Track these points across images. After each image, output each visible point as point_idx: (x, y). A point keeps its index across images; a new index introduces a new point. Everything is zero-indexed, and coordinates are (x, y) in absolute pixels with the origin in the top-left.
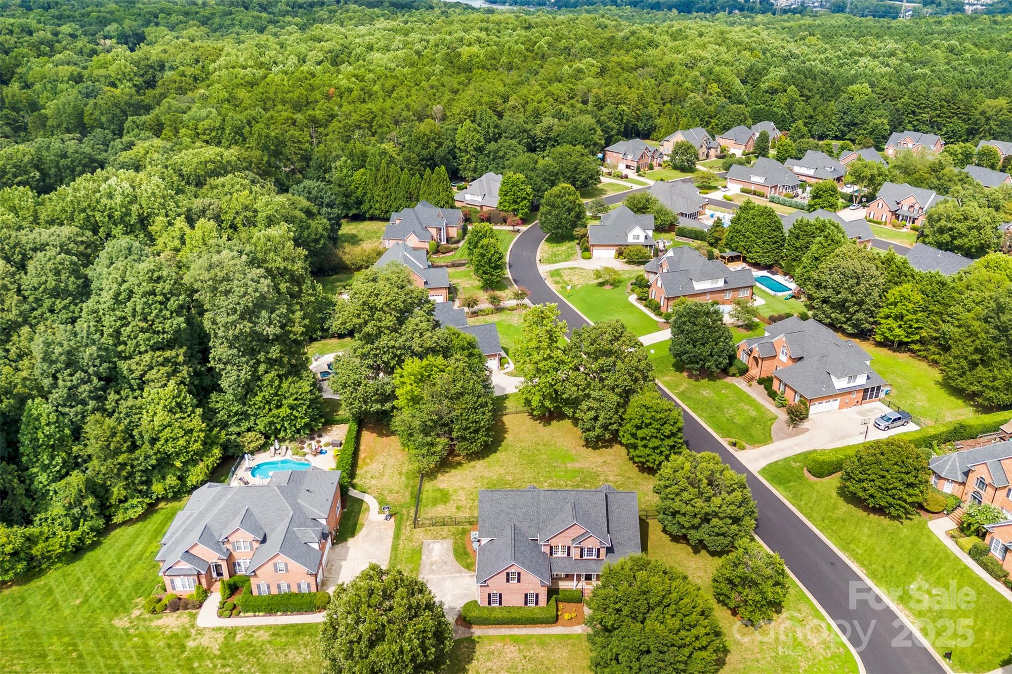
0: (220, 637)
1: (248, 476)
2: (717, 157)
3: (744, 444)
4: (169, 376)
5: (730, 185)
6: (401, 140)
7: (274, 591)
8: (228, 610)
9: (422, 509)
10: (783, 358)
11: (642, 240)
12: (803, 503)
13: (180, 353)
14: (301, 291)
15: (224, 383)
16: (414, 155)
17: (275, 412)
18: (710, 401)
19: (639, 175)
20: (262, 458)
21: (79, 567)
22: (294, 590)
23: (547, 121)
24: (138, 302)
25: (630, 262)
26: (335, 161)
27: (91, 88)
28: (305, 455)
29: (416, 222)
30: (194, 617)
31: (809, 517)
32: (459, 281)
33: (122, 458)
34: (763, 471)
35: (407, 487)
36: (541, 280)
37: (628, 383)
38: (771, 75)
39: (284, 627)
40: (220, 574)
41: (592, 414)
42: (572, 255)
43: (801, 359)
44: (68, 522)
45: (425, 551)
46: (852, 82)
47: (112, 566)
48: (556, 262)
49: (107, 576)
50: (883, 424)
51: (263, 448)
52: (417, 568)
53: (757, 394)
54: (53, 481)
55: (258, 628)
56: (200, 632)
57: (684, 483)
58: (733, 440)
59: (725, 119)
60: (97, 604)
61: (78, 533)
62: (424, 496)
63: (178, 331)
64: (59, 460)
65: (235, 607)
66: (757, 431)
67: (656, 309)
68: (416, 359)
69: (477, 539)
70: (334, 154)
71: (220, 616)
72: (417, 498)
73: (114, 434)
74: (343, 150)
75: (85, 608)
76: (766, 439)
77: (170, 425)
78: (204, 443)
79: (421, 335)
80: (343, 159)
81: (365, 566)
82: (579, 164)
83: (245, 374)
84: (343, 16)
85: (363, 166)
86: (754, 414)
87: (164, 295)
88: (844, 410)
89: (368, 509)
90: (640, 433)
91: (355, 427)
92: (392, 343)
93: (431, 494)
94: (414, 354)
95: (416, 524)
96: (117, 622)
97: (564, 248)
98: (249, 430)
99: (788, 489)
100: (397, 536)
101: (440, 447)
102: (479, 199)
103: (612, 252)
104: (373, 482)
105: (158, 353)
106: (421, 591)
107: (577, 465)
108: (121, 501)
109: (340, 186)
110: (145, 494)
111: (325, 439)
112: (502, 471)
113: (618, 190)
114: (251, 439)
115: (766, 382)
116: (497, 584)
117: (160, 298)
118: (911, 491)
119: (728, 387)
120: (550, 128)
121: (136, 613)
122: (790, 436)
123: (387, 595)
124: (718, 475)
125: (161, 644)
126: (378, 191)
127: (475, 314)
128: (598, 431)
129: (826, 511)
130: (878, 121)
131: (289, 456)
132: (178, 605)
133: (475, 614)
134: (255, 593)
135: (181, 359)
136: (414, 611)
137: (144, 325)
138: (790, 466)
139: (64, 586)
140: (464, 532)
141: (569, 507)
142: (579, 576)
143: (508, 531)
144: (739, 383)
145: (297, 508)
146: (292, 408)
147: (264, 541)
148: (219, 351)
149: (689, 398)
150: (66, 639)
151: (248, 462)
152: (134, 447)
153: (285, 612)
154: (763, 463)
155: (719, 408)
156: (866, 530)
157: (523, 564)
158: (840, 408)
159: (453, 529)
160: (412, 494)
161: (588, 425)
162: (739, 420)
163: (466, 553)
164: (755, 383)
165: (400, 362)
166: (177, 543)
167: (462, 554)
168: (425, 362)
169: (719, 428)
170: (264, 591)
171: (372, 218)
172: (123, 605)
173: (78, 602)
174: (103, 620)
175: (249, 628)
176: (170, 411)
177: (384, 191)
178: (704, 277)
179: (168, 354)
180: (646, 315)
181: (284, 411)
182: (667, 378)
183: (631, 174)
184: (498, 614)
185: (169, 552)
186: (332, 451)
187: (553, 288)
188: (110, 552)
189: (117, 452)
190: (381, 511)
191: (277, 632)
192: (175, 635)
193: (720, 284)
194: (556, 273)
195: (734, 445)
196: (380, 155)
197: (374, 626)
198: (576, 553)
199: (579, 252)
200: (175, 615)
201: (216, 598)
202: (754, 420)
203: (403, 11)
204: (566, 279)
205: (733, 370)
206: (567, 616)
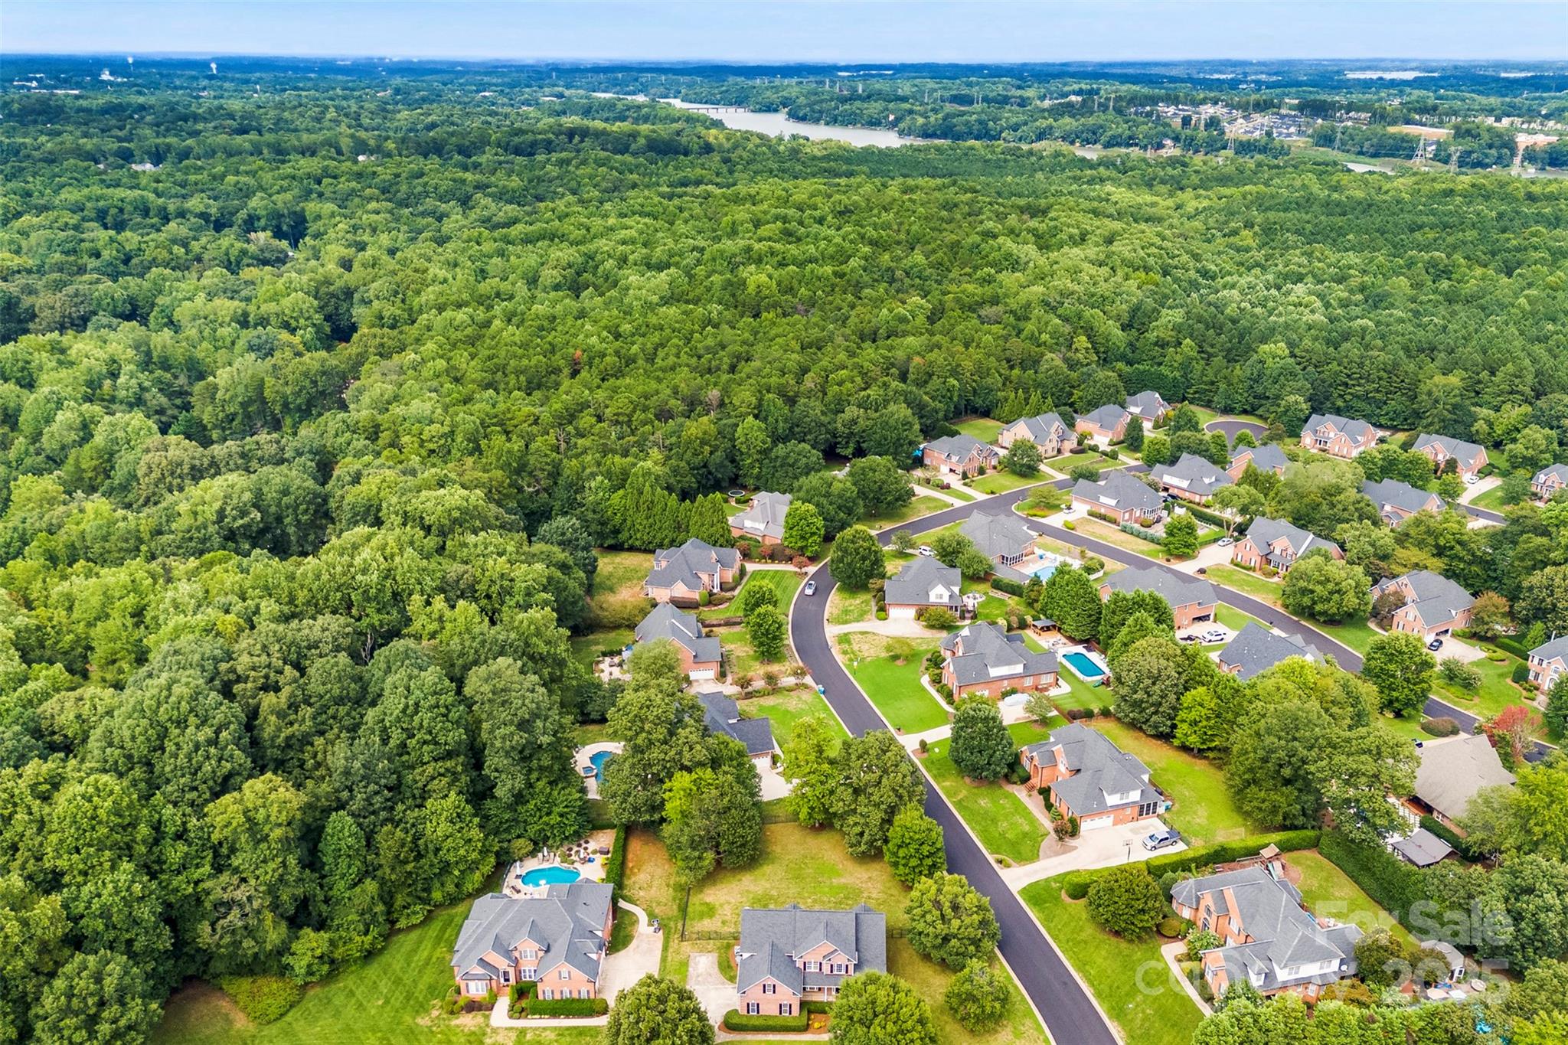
0: (513, 1035)
1: (519, 884)
2: (1072, 451)
3: (1010, 861)
4: (451, 785)
5: (1075, 505)
6: (668, 442)
7: (557, 997)
8: (518, 1011)
9: (688, 922)
10: (1062, 768)
11: (946, 600)
12: (1052, 925)
13: (456, 764)
14: (562, 676)
15: (499, 792)
16: (683, 464)
17: (546, 819)
18: (986, 813)
19: (965, 484)
20: (532, 864)
21: (372, 971)
22: (575, 995)
23: (851, 412)
24: (425, 717)
25: (932, 627)
26: (588, 479)
27: (264, 338)
28: (573, 862)
29: (685, 567)
30: (487, 1017)
31: (1055, 939)
32: (732, 647)
33: (409, 867)
34: (1024, 891)
35: (674, 899)
36: (826, 647)
37: (893, 799)
38: (1163, 321)
39: (568, 1028)
40: (507, 980)
41: (858, 829)
42: (866, 612)
43: (1079, 771)
44: (361, 927)
45: (691, 963)
46: (1264, 340)
47: (404, 970)
48: (846, 622)
49: (400, 979)
50: (1151, 844)
51: (533, 854)
52: (685, 979)
53: (1033, 804)
54: (349, 889)
55: (545, 1029)
56: (495, 1031)
57: (928, 905)
58: (1000, 857)
59: (1091, 392)
60: (398, 1005)
61: (370, 937)
62: (690, 909)
63: (459, 743)
64: (354, 869)
65: (523, 1010)
66: (1026, 848)
67: (949, 697)
68: (685, 773)
69: (741, 955)
70: (588, 471)
71: (511, 1017)
72: (684, 910)
73: (403, 845)
74: (599, 464)
75: (388, 1008)
76: (1034, 857)
77: (451, 835)
78: (481, 852)
79: (691, 749)
80: (599, 478)
81: (643, 976)
82: (884, 483)
83: (519, 783)
84: (580, 172)
85: (623, 487)
86: (1027, 828)
87: (446, 707)
88: (1119, 827)
89: (637, 921)
90: (902, 853)
91: (622, 835)
92: (662, 756)
93: (698, 908)
94: (683, 768)
95: (682, 937)
96: (419, 1021)
97: (858, 601)
98: (519, 837)
99: (1042, 910)
100: (665, 949)
101: (707, 862)
102: (762, 527)
103: (911, 612)
104: (642, 893)
105: (440, 764)
106: (690, 998)
107: (843, 880)
108: (405, 907)
109: (594, 512)
110: (425, 901)
111: (592, 846)
112: (768, 886)
113: (936, 508)
114: (522, 845)
115: (1045, 792)
116: (755, 994)
117: (443, 710)
118: (1141, 917)
119: (1008, 796)
120: (854, 422)
121: (435, 1013)
122: (1057, 854)
123: (662, 1000)
124: (960, 899)
125: (462, 1040)
126: (640, 520)
127: (749, 696)
128: (863, 848)
129: (1073, 932)
130: (1292, 398)
131: (557, 862)
132: (472, 1007)
133: (735, 1020)
134: (541, 997)
135: (459, 768)
136: (685, 1014)
137: (429, 737)
138: (1049, 886)
139: (362, 988)
140: (729, 947)
141: (822, 927)
142: (829, 990)
143: (767, 948)
144: (1020, 792)
145: (577, 921)
146: (561, 816)
147: (548, 951)
148: (493, 761)
149: (966, 808)
150: (379, 1035)
151: (518, 869)
152: (419, 856)
153: (567, 1016)
154: (1025, 882)
155: (994, 821)
156: (1103, 953)
157: (778, 978)
158: (1115, 824)
159: (718, 943)
160: (679, 906)
161: (854, 840)
162: (1010, 835)
163: (729, 967)
164: (1035, 793)
165: (670, 776)
166: (470, 950)
167: (727, 968)
168: (694, 776)
169: (988, 842)
170: (549, 996)
171: (632, 549)
172: (422, 1006)
173: (380, 1002)
174: (407, 1019)
175: (536, 1029)
176: (451, 822)
177: (647, 518)
178: (1000, 662)
179: (449, 764)
180: (937, 703)
181: (555, 819)
182: (947, 784)
183: (955, 482)
184: (756, 1022)
185: (464, 957)
186: (600, 859)
187: (840, 659)
188: (398, 956)
189: (406, 862)
190: (650, 924)
191: (561, 1032)
192: (474, 1033)
193: (1019, 669)
194: (844, 639)
195: (1000, 862)
196: (643, 476)
197: (652, 1024)
198: (826, 969)
199: (875, 608)
200: (471, 1016)
201: (503, 1003)
202: (1025, 835)
203: (666, 159)
204: (856, 647)
205: (1015, 778)
206: (816, 1025)
